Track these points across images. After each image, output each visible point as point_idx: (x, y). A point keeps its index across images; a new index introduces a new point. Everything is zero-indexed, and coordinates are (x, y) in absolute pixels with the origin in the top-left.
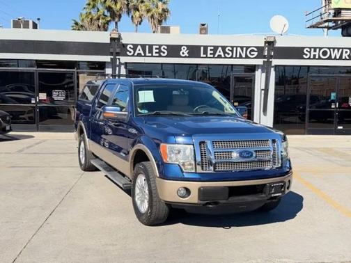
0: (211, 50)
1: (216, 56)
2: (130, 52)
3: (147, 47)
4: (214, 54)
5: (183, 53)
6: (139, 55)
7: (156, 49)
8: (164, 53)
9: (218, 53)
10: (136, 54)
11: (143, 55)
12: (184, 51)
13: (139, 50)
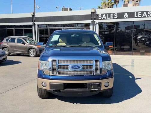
0: (140, 14)
1: (143, 16)
2: (100, 18)
4: (142, 15)
5: (125, 16)
6: (104, 19)
7: (112, 15)
8: (116, 17)
9: (144, 15)
10: (103, 18)
11: (106, 18)
12: (126, 15)
13: (104, 16)
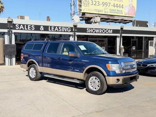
0: (53, 28)
2: (17, 28)
3: (25, 25)
4: (54, 30)
5: (41, 29)
6: (22, 29)
7: (29, 26)
8: (33, 28)
10: (20, 29)
11: (23, 29)
12: (42, 28)
13: (22, 27)
